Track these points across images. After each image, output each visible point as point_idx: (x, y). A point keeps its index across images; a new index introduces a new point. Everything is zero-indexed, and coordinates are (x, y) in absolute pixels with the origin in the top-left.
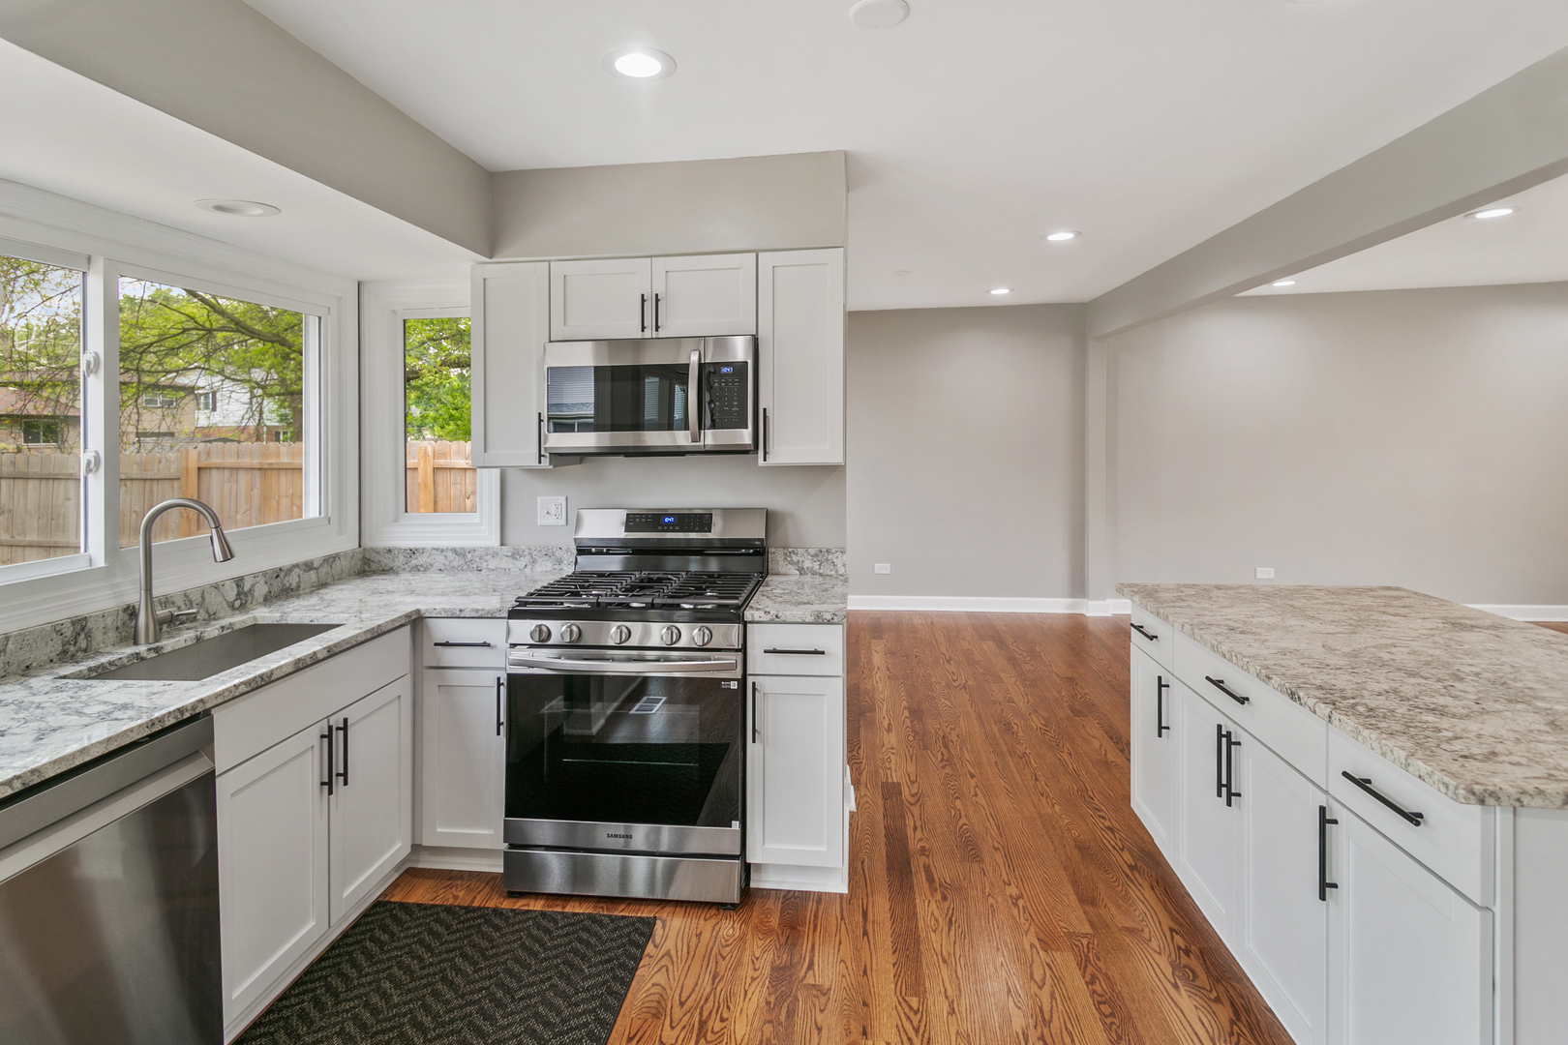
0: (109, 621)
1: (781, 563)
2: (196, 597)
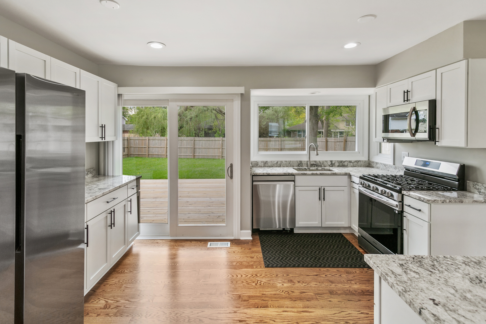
0: (305, 163)
1: (472, 187)
2: (322, 162)
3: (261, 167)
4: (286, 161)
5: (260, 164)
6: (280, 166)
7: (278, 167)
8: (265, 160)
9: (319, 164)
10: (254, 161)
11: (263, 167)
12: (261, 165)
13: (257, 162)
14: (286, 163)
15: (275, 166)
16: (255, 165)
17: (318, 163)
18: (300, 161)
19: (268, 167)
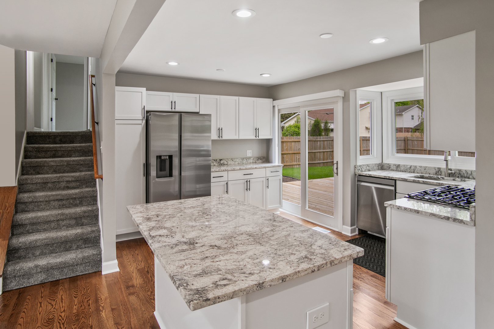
3: (394, 170)
4: (421, 167)
5: (392, 167)
6: (414, 172)
7: (411, 172)
8: (397, 163)
9: (466, 175)
10: (387, 164)
11: (396, 171)
12: (393, 169)
13: (389, 165)
14: (420, 168)
15: (408, 171)
16: (388, 168)
17: (465, 172)
18: (438, 168)
19: (400, 171)
